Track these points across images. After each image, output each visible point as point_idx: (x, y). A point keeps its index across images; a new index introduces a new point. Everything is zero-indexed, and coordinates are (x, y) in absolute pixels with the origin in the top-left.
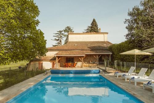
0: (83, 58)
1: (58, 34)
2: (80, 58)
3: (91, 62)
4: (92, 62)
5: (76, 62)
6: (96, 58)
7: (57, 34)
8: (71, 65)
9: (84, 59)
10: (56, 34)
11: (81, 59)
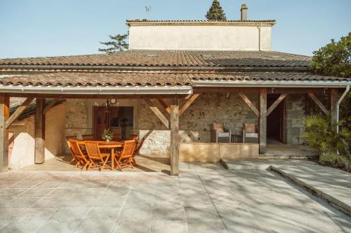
0: (175, 111)
1: (113, 43)
2: (156, 111)
3: (220, 134)
4: (226, 130)
5: (142, 133)
6: (254, 109)
7: (109, 43)
8: (108, 151)
9: (182, 117)
10: (106, 44)
11: (168, 116)
